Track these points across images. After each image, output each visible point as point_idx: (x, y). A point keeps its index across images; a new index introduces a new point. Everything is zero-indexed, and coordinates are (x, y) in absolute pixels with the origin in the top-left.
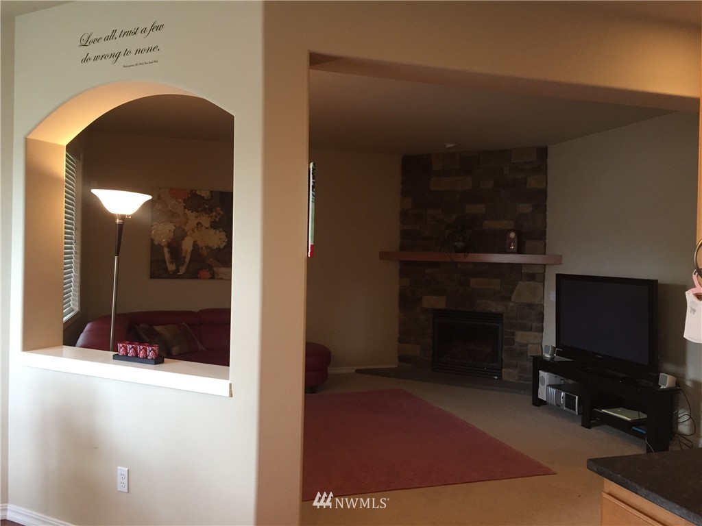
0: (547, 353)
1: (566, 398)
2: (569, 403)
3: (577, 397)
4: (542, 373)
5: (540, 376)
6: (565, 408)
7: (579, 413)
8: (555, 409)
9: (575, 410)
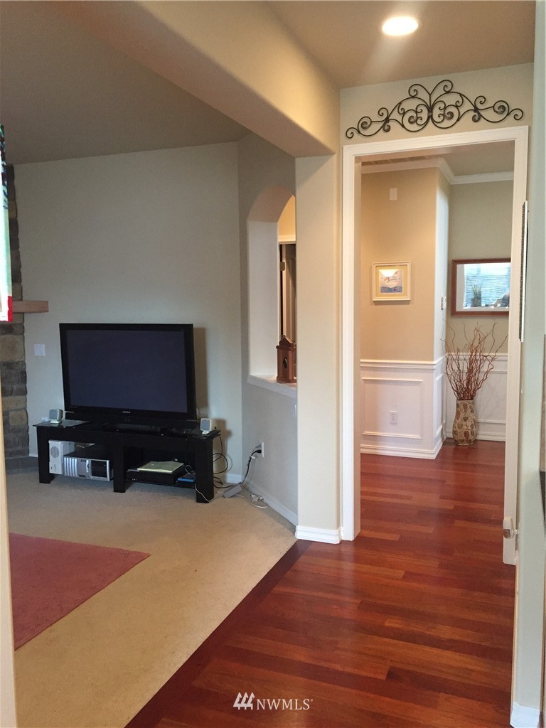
0: (55, 418)
1: (92, 465)
2: (98, 470)
3: (108, 462)
4: (52, 443)
5: (50, 447)
6: (92, 477)
7: (111, 479)
8: (76, 481)
9: (106, 476)
